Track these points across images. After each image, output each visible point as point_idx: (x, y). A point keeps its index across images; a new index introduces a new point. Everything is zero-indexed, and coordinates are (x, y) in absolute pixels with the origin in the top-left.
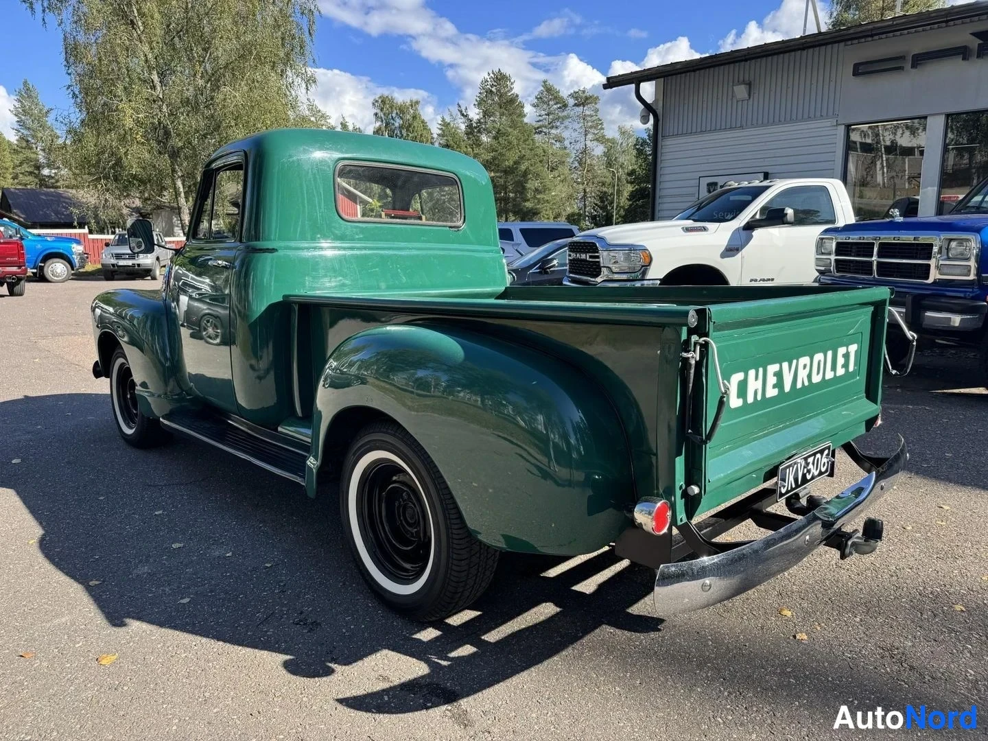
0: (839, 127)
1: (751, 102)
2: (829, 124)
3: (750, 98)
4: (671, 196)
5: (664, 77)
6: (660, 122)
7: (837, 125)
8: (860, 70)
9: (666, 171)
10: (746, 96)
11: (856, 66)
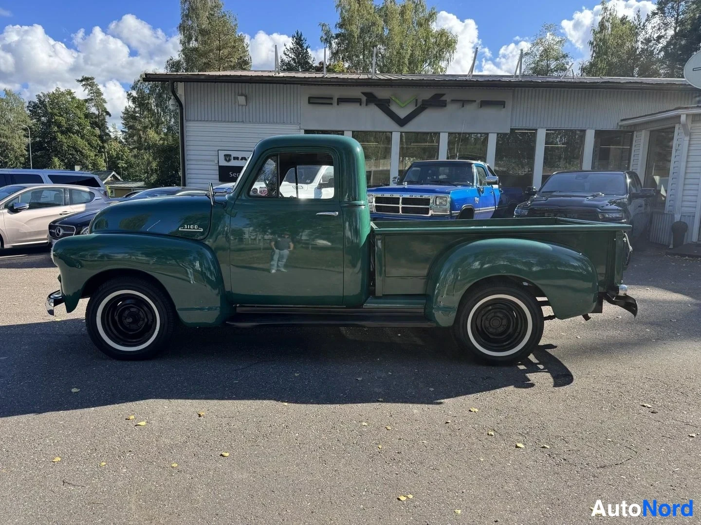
0: (301, 130)
1: (247, 107)
2: (295, 128)
3: (247, 105)
4: (197, 160)
5: (184, 82)
6: (184, 110)
7: (300, 129)
8: (312, 101)
9: (191, 143)
10: (245, 103)
11: (309, 98)
